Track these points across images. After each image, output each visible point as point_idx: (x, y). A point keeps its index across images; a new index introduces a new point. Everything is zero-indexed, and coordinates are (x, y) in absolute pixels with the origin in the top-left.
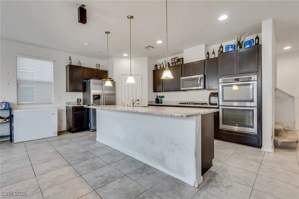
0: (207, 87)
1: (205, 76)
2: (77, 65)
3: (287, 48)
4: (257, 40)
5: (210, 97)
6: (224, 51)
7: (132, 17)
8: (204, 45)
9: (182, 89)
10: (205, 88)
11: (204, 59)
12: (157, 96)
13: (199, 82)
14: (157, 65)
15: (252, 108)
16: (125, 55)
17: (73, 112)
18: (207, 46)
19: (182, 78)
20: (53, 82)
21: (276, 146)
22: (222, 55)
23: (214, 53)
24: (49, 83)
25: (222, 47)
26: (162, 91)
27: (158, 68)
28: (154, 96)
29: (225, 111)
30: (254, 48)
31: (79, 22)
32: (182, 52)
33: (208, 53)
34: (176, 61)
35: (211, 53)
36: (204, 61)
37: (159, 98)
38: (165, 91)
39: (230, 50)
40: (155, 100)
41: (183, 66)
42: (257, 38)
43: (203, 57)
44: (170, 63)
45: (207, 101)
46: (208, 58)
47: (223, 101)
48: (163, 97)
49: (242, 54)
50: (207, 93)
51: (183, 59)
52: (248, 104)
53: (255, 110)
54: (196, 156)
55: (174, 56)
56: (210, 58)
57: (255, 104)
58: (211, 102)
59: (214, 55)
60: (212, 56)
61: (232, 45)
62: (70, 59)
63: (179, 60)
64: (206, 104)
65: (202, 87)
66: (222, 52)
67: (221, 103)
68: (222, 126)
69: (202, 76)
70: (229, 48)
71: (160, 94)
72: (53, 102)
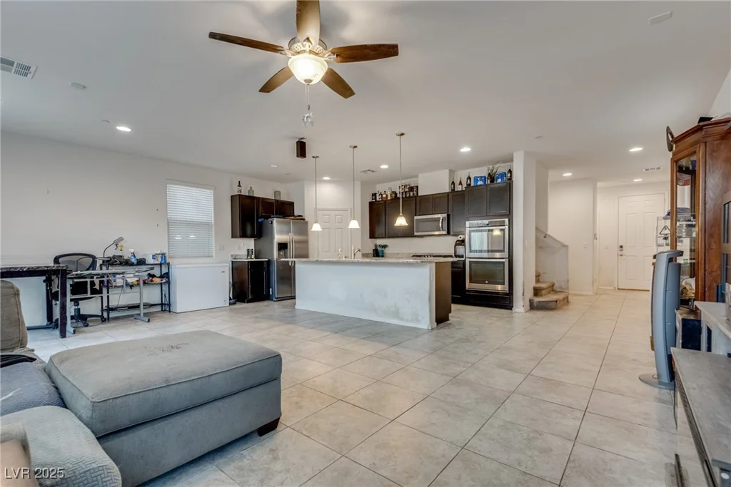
0: (452, 233)
1: (448, 216)
2: (247, 194)
3: (568, 174)
4: (509, 175)
5: (455, 246)
6: (472, 185)
7: (355, 147)
8: (447, 171)
9: (416, 234)
10: (449, 233)
11: (448, 191)
12: (376, 246)
13: (441, 225)
14: (375, 194)
15: (504, 260)
16: (326, 178)
17: (248, 269)
18: (452, 172)
19: (416, 218)
20: (213, 222)
21: (533, 307)
22: (470, 189)
23: (460, 183)
24: (208, 224)
25: (470, 178)
26: (385, 237)
27: (378, 199)
28: (370, 245)
29: (473, 265)
30: (505, 184)
31: (298, 156)
32: (417, 176)
33: (453, 183)
34: (407, 190)
35: (457, 183)
36: (448, 194)
37: (379, 249)
38: (389, 237)
39: (480, 183)
40: (372, 252)
41: (418, 199)
42: (510, 171)
43: (446, 188)
44: (398, 192)
45: (452, 253)
46: (453, 190)
47: (471, 251)
48: (385, 246)
49: (493, 190)
50: (452, 240)
51: (417, 187)
52: (498, 255)
53: (506, 262)
54: (430, 300)
55: (405, 182)
56: (456, 190)
57: (506, 254)
58: (457, 254)
59: (460, 186)
60: (459, 188)
61: (482, 177)
62: (239, 186)
63: (411, 189)
64: (451, 256)
65: (445, 232)
66: (470, 185)
67: (468, 255)
68: (469, 286)
69: (445, 215)
70: (477, 181)
71: (380, 242)
72: (214, 254)
